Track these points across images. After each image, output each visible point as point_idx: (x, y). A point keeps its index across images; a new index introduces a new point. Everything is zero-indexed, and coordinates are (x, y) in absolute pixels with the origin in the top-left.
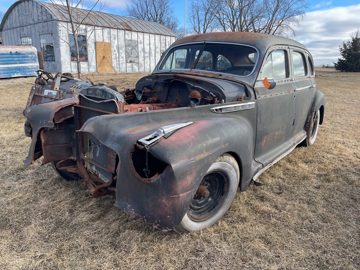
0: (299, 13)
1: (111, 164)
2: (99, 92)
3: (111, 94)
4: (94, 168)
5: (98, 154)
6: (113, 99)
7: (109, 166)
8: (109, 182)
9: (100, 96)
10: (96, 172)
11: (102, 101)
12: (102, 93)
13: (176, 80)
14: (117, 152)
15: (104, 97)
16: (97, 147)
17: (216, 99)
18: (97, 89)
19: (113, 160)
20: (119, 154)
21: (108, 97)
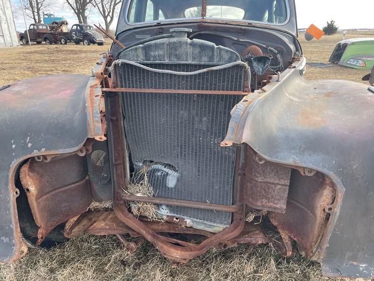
1: (270, 196)
2: (190, 50)
3: (227, 51)
4: (164, 212)
5: (171, 182)
6: (239, 62)
7: (264, 201)
8: (224, 230)
9: (194, 59)
10: (174, 217)
11: (205, 70)
12: (197, 50)
13: (202, 32)
14: (325, 171)
15: (205, 60)
16: (158, 170)
17: (279, 56)
18: (180, 42)
19: (279, 187)
20: (332, 174)
21: (221, 58)
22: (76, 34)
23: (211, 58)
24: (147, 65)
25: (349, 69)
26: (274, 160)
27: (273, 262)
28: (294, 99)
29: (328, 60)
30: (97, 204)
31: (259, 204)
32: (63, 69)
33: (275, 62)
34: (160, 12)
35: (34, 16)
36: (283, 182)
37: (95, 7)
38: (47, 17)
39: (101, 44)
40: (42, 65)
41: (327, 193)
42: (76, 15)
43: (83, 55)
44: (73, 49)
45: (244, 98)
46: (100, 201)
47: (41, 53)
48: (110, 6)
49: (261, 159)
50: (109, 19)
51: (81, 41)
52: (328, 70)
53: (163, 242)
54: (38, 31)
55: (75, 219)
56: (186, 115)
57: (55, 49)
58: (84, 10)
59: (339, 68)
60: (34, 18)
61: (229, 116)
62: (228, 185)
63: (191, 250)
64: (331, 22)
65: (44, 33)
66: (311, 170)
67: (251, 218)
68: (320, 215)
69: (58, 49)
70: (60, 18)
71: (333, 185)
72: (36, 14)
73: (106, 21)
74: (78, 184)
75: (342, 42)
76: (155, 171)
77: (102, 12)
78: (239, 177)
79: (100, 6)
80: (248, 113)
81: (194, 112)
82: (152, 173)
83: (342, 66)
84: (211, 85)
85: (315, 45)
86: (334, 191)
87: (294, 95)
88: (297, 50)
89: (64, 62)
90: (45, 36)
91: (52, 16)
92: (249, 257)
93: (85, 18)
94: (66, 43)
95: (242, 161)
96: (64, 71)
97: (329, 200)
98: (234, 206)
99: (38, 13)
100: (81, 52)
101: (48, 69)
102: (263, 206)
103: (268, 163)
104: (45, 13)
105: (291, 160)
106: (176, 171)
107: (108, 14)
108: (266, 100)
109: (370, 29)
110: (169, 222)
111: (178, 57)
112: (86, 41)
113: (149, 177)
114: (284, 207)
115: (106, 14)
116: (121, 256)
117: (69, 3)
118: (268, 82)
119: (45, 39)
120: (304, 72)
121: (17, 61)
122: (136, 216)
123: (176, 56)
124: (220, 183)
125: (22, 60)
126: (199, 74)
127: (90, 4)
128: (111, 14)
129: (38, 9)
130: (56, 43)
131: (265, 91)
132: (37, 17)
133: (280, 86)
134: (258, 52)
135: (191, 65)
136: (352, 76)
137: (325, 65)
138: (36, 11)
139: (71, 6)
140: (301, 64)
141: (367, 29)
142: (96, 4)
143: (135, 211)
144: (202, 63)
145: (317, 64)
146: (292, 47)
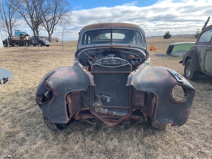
0: (68, 11)
1: (139, 101)
2: (114, 61)
3: (125, 61)
4: (106, 110)
5: (108, 100)
6: (128, 64)
7: (138, 103)
8: (126, 114)
9: (116, 63)
10: (109, 112)
11: (119, 66)
12: (117, 61)
13: (112, 50)
14: (153, 92)
15: (119, 63)
16: (104, 97)
17: (140, 58)
18: (112, 59)
19: (142, 98)
20: (155, 93)
21: (123, 63)
22: (34, 41)
23: (121, 63)
24: (102, 65)
25: (176, 57)
26: (139, 90)
27: (142, 129)
28: (145, 73)
29: (166, 52)
30: (84, 109)
31: (136, 104)
32: (34, 60)
33: (139, 60)
34: (89, 37)
35: (8, 31)
36: (143, 97)
37: (43, 26)
38: (17, 31)
39: (48, 46)
40: (21, 58)
41: (154, 98)
42: (32, 30)
43: (41, 52)
44: (34, 49)
45: (131, 74)
46: (85, 108)
47: (17, 51)
48: (51, 26)
49: (136, 90)
50: (51, 32)
51: (37, 44)
52: (166, 58)
53: (106, 121)
54: (13, 39)
55: (78, 113)
56: (113, 79)
57: (24, 49)
58: (37, 28)
59: (171, 57)
60: (9, 32)
61: (127, 78)
62: (127, 100)
63: (116, 123)
64: (168, 32)
65: (16, 41)
66: (150, 92)
67: (134, 110)
68: (153, 105)
69: (26, 49)
70: (24, 32)
71: (156, 96)
72: (9, 30)
73: (49, 33)
74: (80, 102)
75: (172, 44)
76: (103, 97)
77: (47, 29)
78: (130, 97)
79: (46, 25)
80: (132, 78)
81: (116, 78)
82: (101, 98)
83: (172, 56)
84: (120, 70)
85: (160, 45)
86: (156, 98)
87: (145, 72)
88: (147, 55)
89: (32, 57)
90: (17, 42)
91: (20, 31)
92: (134, 128)
93: (37, 32)
94: (28, 46)
95: (130, 92)
96: (34, 61)
97: (155, 101)
98: (129, 107)
99: (11, 29)
100: (39, 50)
101: (26, 60)
102: (138, 104)
103: (138, 91)
104: (16, 30)
105: (144, 90)
106: (110, 97)
107: (50, 30)
108: (136, 74)
109: (189, 35)
110: (108, 114)
111: (111, 63)
112: (40, 44)
113: (101, 100)
114: (144, 104)
115: (49, 30)
116: (89, 130)
117: (29, 24)
118: (137, 69)
119: (17, 44)
120: (149, 64)
121: (7, 56)
122: (97, 113)
123: (111, 62)
124: (124, 100)
125: (9, 56)
126: (117, 67)
127: (41, 25)
128: (52, 30)
129: (11, 28)
130: (23, 46)
131: (136, 71)
132: (10, 32)
133: (140, 70)
134: (133, 57)
135: (115, 65)
136: (177, 61)
137: (164, 55)
138: (10, 28)
139: (30, 25)
140: (148, 61)
141: (187, 35)
142: (44, 25)
143: (96, 111)
144: (118, 64)
145: (160, 55)
146: (145, 54)
